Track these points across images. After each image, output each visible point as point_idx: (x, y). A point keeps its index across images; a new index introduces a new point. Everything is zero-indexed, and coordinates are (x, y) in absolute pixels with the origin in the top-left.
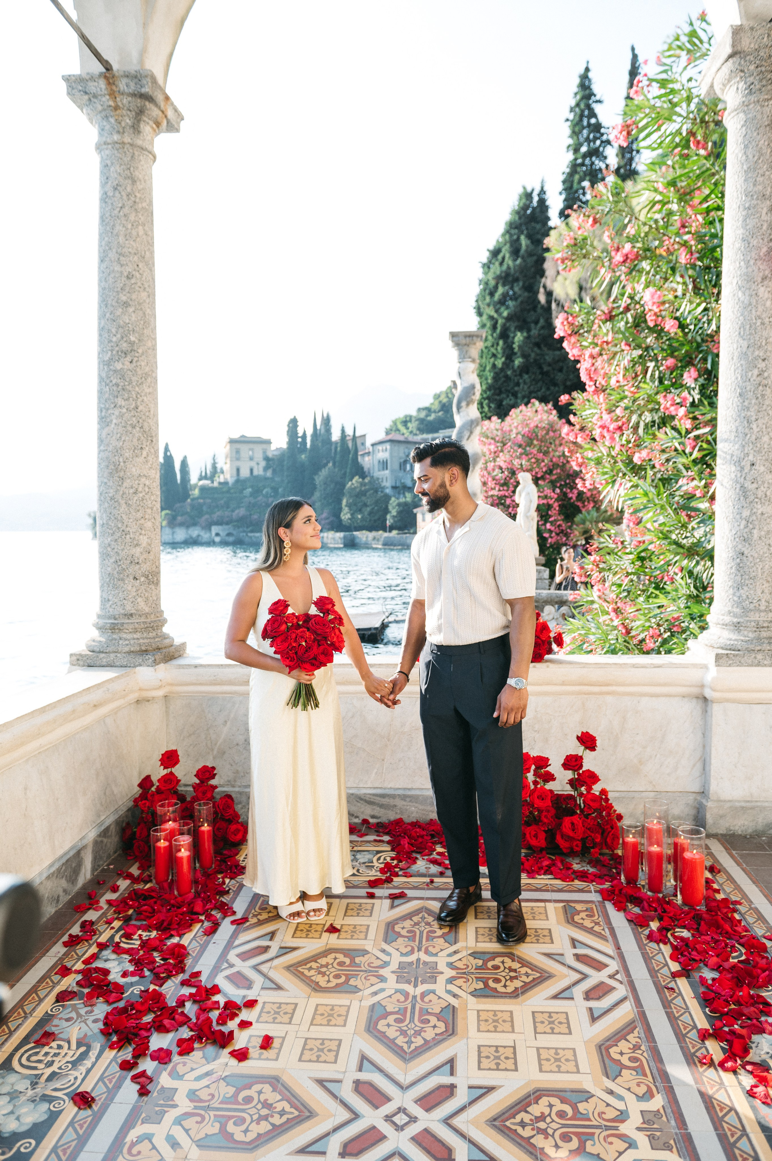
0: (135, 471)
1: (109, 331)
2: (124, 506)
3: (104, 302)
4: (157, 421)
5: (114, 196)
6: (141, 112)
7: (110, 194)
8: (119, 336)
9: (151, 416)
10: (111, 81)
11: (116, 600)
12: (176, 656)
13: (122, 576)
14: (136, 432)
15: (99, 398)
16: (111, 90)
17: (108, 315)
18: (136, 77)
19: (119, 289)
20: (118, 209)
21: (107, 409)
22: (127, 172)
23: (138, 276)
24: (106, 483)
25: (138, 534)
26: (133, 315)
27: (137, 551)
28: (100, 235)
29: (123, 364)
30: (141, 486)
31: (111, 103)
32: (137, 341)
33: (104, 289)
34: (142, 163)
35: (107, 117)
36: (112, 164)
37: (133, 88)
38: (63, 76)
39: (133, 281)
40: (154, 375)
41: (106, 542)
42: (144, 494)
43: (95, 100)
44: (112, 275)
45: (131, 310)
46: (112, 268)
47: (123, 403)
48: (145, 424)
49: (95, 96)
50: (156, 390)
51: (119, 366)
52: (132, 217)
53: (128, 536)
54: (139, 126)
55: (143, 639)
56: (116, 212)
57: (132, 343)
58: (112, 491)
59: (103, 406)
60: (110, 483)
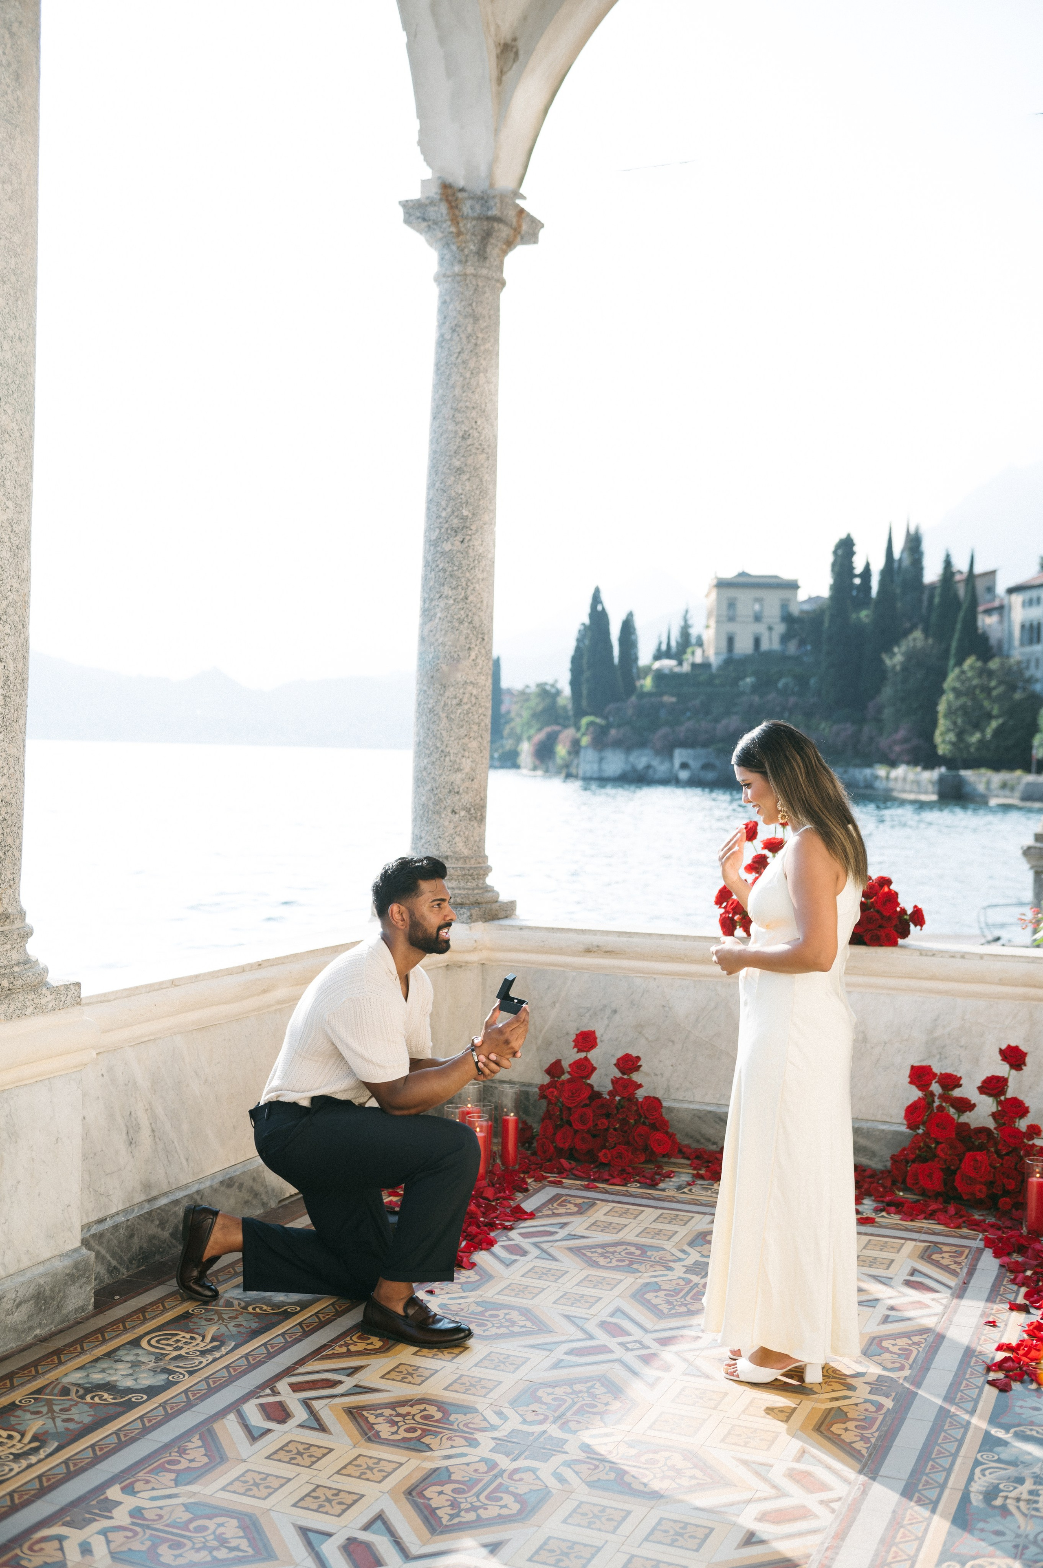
0: (460, 677)
1: (438, 504)
2: (445, 720)
3: (434, 468)
4: (492, 613)
5: (451, 340)
6: (487, 235)
7: (448, 337)
8: (449, 510)
9: (484, 608)
10: (453, 204)
11: (429, 838)
12: (501, 915)
13: (438, 807)
14: (465, 628)
15: (423, 586)
16: (454, 214)
17: (438, 484)
18: (482, 198)
19: (452, 453)
20: (456, 355)
21: (432, 600)
22: (469, 310)
23: (476, 435)
24: (425, 691)
25: (460, 756)
26: (467, 483)
27: (458, 777)
28: (434, 386)
29: (453, 545)
30: (467, 695)
31: (453, 229)
32: (470, 516)
33: (435, 452)
34: (486, 295)
35: (448, 244)
36: (452, 300)
37: (478, 211)
38: (400, 202)
39: (469, 442)
40: (490, 556)
41: (422, 765)
42: (469, 705)
43: (435, 227)
44: (445, 436)
45: (465, 477)
46: (445, 427)
47: (450, 593)
48: (476, 619)
49: (436, 223)
50: (492, 575)
51: (447, 547)
52: (472, 364)
53: (447, 759)
54: (485, 252)
55: (460, 889)
56: (453, 358)
57: (464, 519)
58: (431, 701)
59: (427, 596)
60: (430, 692)
